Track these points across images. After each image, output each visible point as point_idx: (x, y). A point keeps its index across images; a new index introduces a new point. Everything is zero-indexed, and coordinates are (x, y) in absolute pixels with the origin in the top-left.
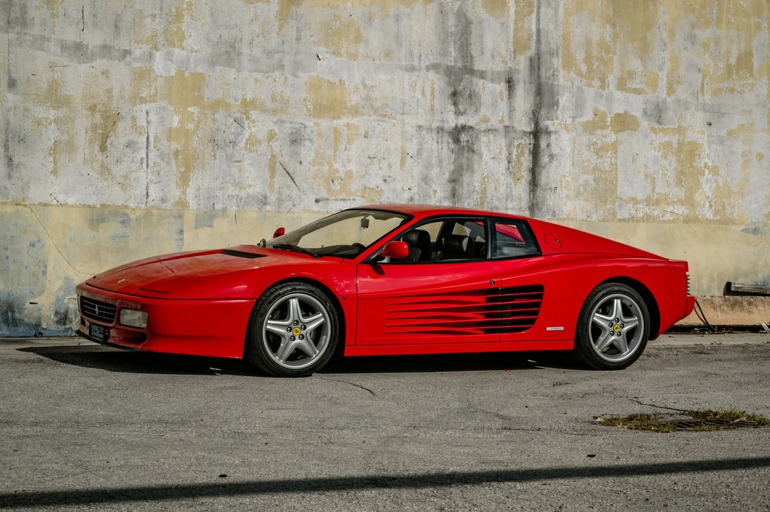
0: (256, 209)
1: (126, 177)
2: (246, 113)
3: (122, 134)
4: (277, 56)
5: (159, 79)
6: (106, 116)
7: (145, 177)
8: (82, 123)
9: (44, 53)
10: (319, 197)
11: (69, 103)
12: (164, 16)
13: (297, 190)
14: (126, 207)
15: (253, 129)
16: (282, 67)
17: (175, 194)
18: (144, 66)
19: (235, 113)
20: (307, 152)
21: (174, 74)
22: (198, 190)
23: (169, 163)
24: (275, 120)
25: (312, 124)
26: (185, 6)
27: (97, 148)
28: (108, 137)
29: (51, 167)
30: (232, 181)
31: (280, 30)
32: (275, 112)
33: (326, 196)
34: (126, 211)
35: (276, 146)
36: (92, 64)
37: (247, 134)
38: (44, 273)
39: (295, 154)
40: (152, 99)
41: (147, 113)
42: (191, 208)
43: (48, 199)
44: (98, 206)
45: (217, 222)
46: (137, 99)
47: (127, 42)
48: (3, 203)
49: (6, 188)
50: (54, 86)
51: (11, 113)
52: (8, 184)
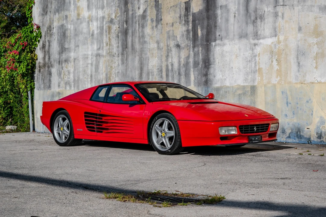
9: (312, 13)
11: (322, 34)
29: (314, 65)
38: (312, 114)
43: (313, 80)
48: (296, 83)
49: (297, 76)
50: (316, 27)
51: (300, 42)
52: (298, 74)
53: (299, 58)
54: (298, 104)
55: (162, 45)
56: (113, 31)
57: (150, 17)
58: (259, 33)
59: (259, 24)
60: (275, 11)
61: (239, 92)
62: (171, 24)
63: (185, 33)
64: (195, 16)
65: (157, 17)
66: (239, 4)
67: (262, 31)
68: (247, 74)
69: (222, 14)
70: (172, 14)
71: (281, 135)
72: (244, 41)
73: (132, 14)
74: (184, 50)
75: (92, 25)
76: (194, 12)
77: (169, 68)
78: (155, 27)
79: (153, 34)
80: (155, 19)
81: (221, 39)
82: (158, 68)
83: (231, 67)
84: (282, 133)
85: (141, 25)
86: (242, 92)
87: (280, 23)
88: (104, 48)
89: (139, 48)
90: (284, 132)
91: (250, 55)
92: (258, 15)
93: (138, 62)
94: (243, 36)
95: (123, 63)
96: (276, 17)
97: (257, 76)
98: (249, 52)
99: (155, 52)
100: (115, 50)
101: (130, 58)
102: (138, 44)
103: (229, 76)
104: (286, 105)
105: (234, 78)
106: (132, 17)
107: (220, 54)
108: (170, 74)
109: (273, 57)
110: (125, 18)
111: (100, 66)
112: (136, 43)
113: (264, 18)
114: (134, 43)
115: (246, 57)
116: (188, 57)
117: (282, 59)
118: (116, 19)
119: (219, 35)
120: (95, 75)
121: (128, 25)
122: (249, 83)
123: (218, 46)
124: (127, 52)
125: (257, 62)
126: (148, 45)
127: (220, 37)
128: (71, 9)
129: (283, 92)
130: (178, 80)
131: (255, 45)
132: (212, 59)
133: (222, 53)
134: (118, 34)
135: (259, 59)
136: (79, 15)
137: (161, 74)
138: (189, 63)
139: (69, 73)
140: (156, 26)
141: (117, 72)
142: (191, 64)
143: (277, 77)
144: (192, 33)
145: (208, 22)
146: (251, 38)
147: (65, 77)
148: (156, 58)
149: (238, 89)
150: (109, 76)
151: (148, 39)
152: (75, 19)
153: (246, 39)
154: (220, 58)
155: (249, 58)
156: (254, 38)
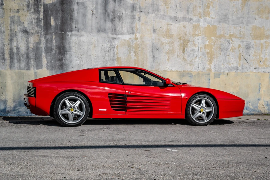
0: (234, 72)
1: (191, 61)
2: (231, 39)
3: (190, 47)
4: (241, 19)
5: (202, 28)
6: (184, 41)
7: (197, 61)
8: (177, 43)
9: (164, 20)
10: (256, 67)
11: (173, 37)
12: (203, 6)
13: (248, 65)
14: (191, 71)
15: (233, 44)
16: (243, 23)
17: (207, 67)
18: (197, 24)
19: (227, 39)
20: (252, 51)
21: (207, 26)
22: (215, 65)
23: (205, 57)
24: (241, 41)
25: (253, 42)
26: (210, 3)
27: (182, 52)
28: (185, 48)
29: (167, 58)
30: (226, 62)
31: (242, 10)
32: (241, 38)
33: (258, 67)
34: (191, 73)
35: (241, 50)
36: (180, 24)
37: (231, 46)
39: (247, 53)
40: (199, 35)
41: (198, 39)
42: (213, 71)
43: (166, 69)
44: (182, 71)
45: (221, 76)
46: (194, 35)
47: (191, 16)
49: (153, 66)
50: (168, 31)
51: (154, 41)
52: (153, 64)
53: (154, 52)
55: (3, 28)
58: (117, 29)
59: (117, 22)
60: (133, 15)
62: (16, 10)
63: (35, 21)
64: (47, 7)
66: (97, 3)
67: (121, 29)
68: (106, 61)
69: (78, 9)
72: (102, 35)
74: (33, 36)
76: (45, 3)
77: (14, 51)
81: (78, 31)
83: (89, 55)
87: (137, 24)
91: (108, 46)
92: (116, 16)
94: (100, 30)
96: (133, 19)
97: (116, 63)
98: (108, 44)
103: (87, 62)
105: (92, 64)
107: (77, 43)
108: (15, 57)
109: (131, 50)
113: (122, 19)
115: (105, 48)
116: (39, 43)
117: (139, 52)
119: (76, 27)
123: (75, 36)
125: (116, 52)
127: (77, 29)
130: (26, 63)
131: (113, 39)
132: (67, 46)
133: (79, 43)
137: (2, 56)
138: (40, 48)
142: (43, 49)
144: (44, 21)
145: (63, 15)
146: (110, 33)
153: (104, 34)
154: (77, 46)
155: (107, 49)
156: (112, 33)
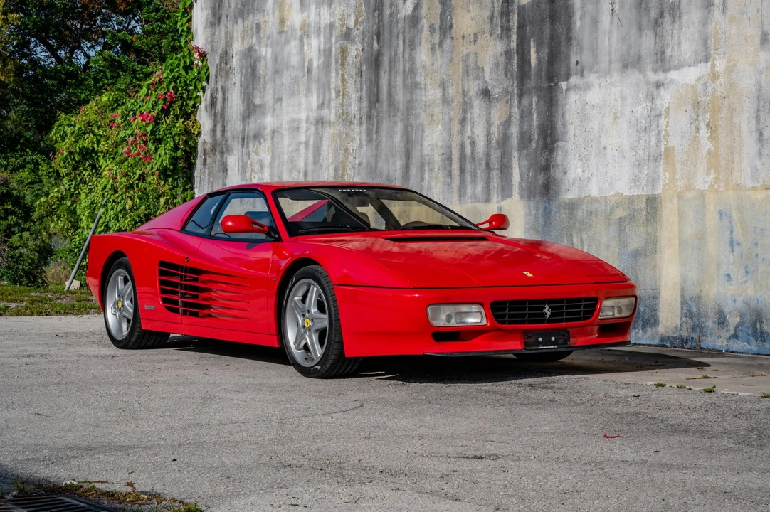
48: (754, 189)
49: (757, 170)
51: (763, 76)
52: (758, 163)
53: (762, 120)
54: (756, 244)
55: (451, 91)
56: (350, 60)
57: (427, 19)
58: (668, 52)
59: (668, 28)
61: (620, 213)
62: (472, 37)
63: (502, 60)
64: (524, 15)
65: (442, 21)
67: (676, 48)
68: (639, 164)
69: (584, 5)
70: (474, 10)
71: (717, 331)
72: (634, 76)
73: (391, 15)
74: (498, 105)
75: (308, 45)
76: (522, 3)
77: (466, 151)
78: (437, 47)
79: (433, 64)
80: (437, 27)
81: (582, 73)
82: (443, 152)
83: (602, 147)
84: (719, 324)
85: (408, 43)
86: (626, 214)
87: (716, 23)
88: (333, 104)
89: (403, 102)
90: (723, 324)
91: (645, 112)
92: (665, 6)
93: (402, 136)
94: (630, 62)
95: (370, 141)
96: (707, 8)
97: (662, 169)
98: (645, 105)
99: (437, 110)
100: (353, 109)
101: (385, 125)
102: (402, 92)
103: (597, 169)
104: (728, 248)
105: (609, 175)
106: (391, 22)
107: (579, 111)
108: (468, 166)
109: (700, 118)
110: (375, 26)
111: (324, 148)
112: (398, 89)
113: (681, 13)
114: (393, 89)
115: (637, 120)
116: (508, 122)
117: (721, 123)
118: (357, 29)
119: (577, 63)
120: (313, 171)
121: (381, 43)
122: (643, 188)
123: (575, 90)
124: (378, 113)
125: (663, 132)
126: (423, 93)
127: (579, 68)
128: (268, 7)
129: (721, 214)
130: (486, 183)
131: (659, 85)
132: (559, 125)
133: (583, 110)
134: (361, 66)
135: (667, 122)
136: (282, 21)
137: (448, 168)
138: (509, 137)
139: (262, 167)
140: (441, 44)
141: (357, 162)
142: (515, 141)
143: (708, 173)
144: (518, 58)
145: (553, 29)
146: (650, 67)
147: (255, 178)
148: (440, 126)
149: (618, 204)
150: (340, 172)
151: (423, 78)
152: (275, 32)
153: (637, 73)
154: (578, 123)
155: (643, 121)
156: (656, 66)
